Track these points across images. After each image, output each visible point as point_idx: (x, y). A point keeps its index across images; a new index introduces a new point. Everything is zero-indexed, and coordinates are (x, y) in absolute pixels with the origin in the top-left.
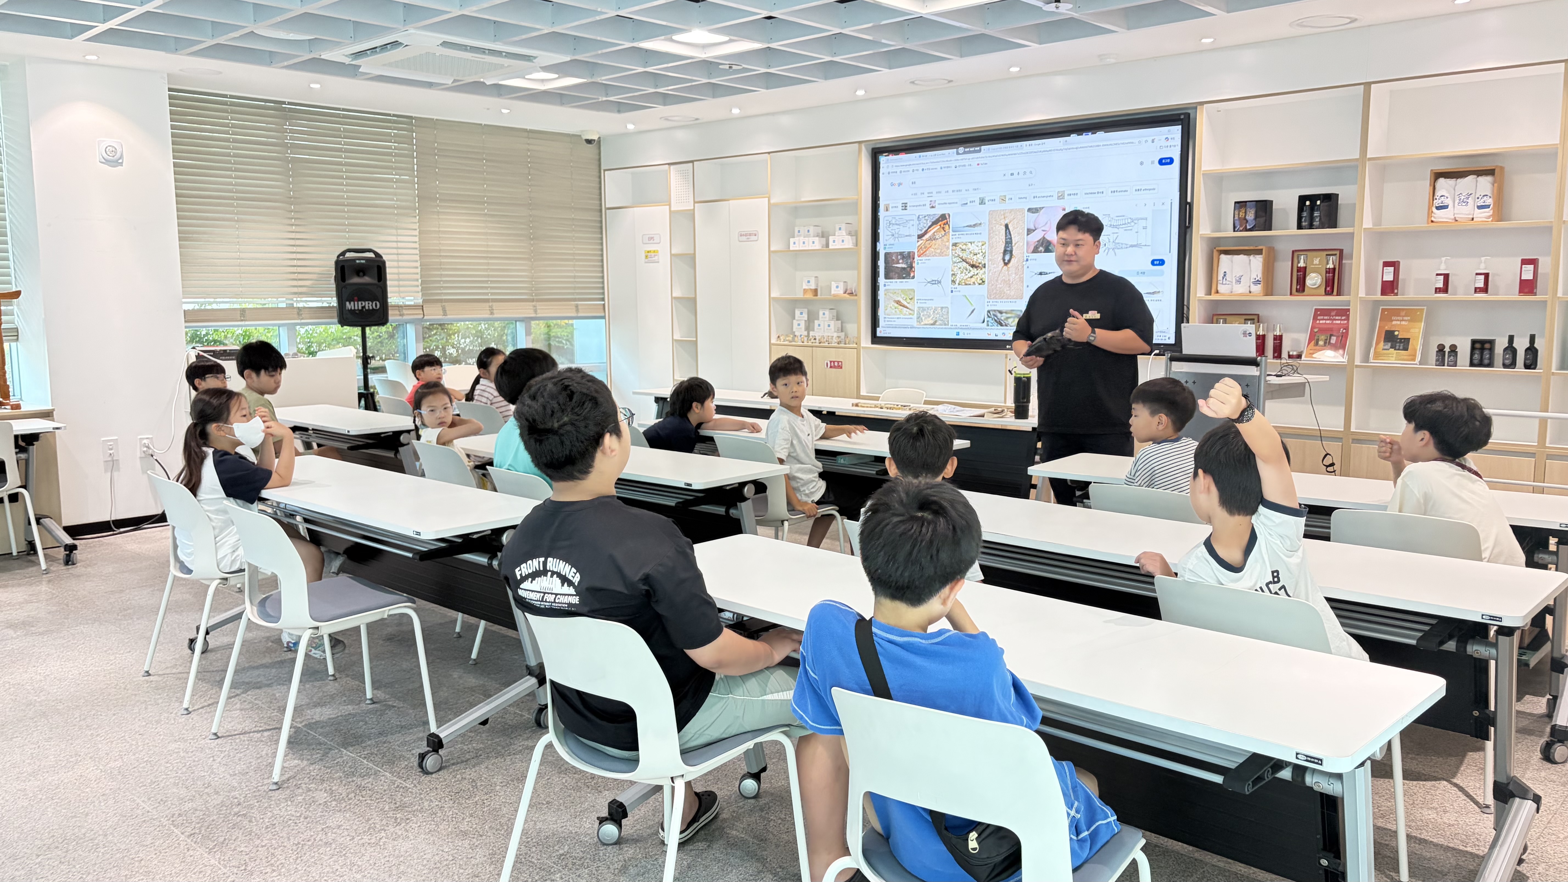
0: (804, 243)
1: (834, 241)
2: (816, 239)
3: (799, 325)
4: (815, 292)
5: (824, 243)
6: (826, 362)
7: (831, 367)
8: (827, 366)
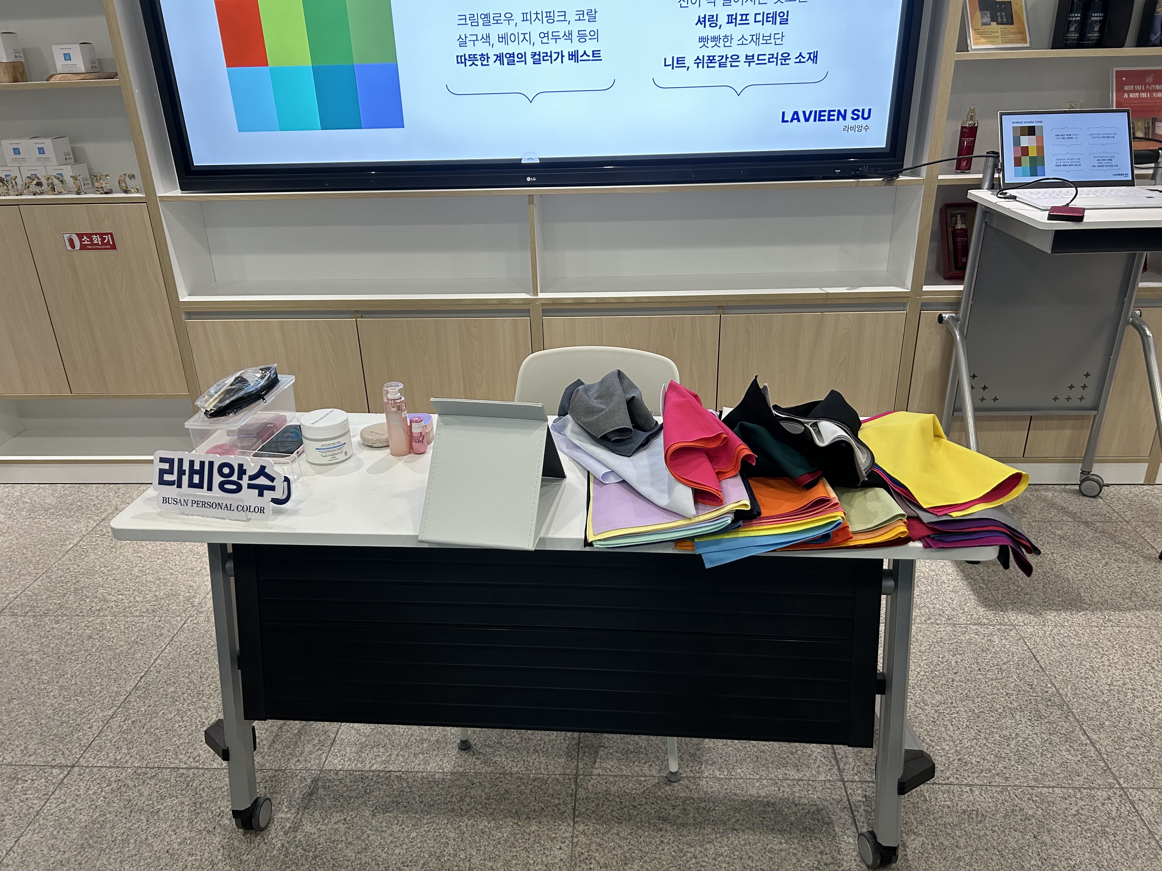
6: (66, 236)
7: (83, 247)
8: (73, 246)
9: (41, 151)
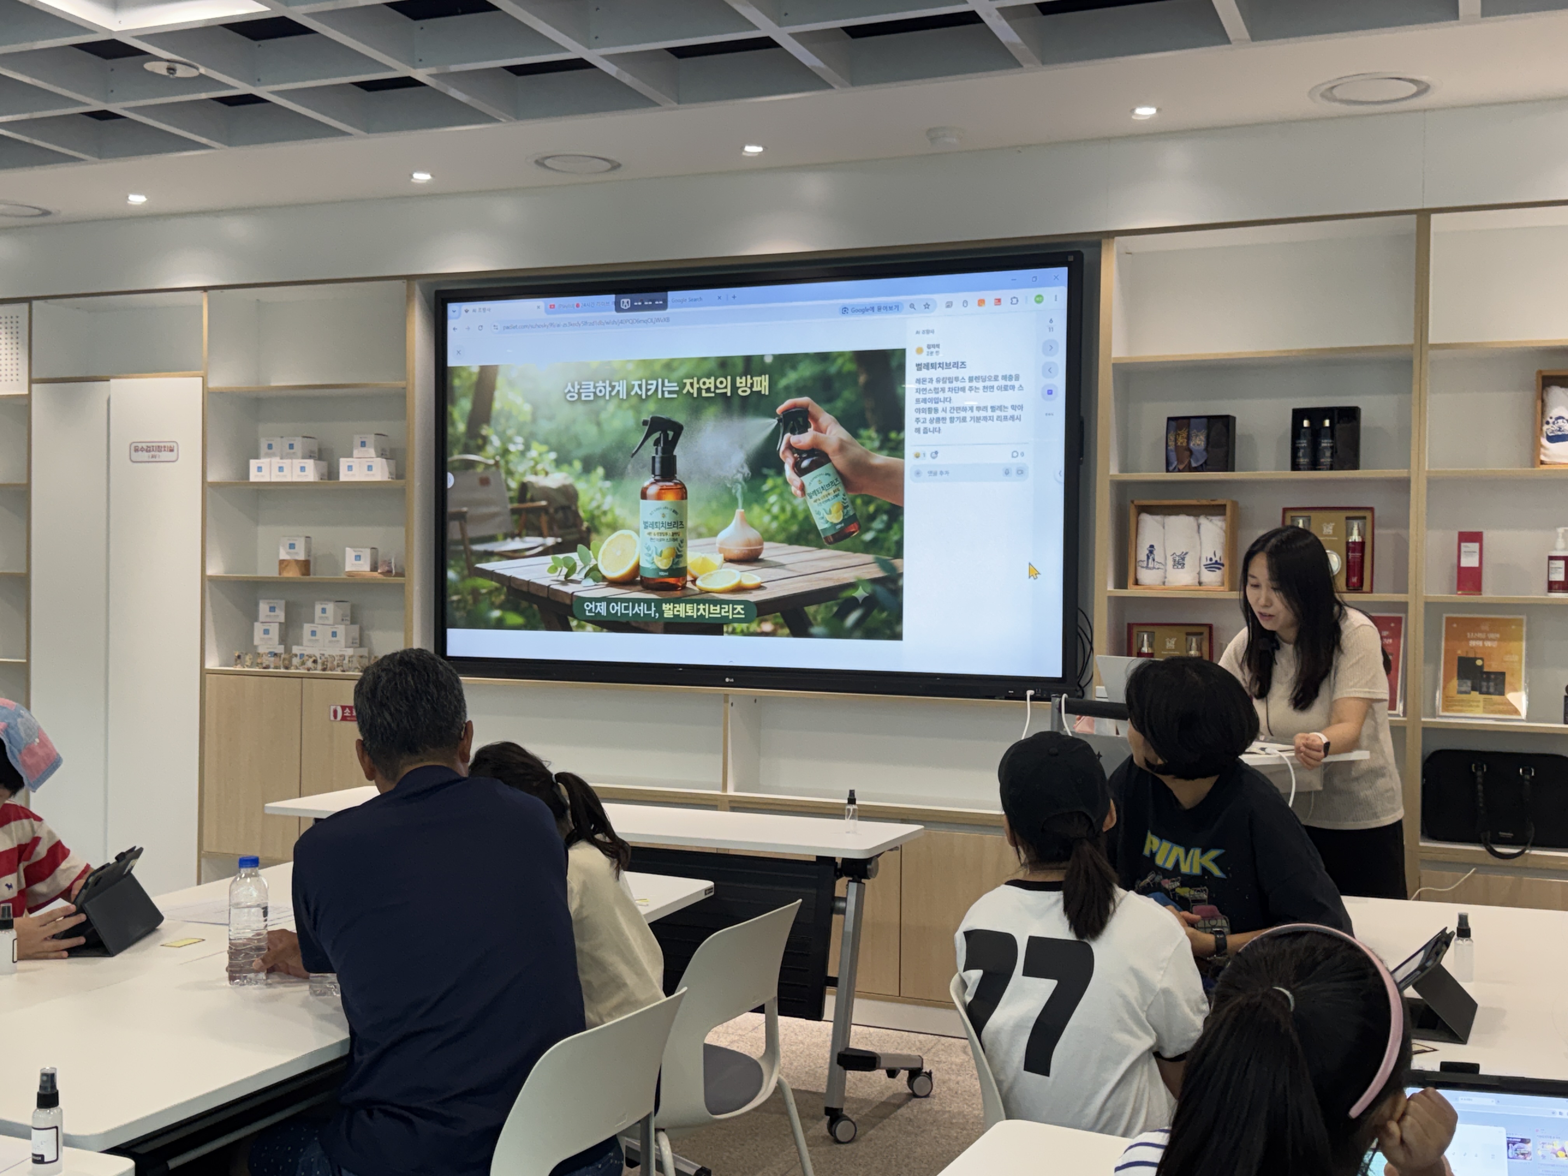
0: (281, 469)
1: (350, 468)
2: (310, 464)
3: (266, 632)
4: (305, 566)
5: (325, 471)
6: (332, 708)
7: (344, 718)
8: (335, 716)
9: (334, 634)
